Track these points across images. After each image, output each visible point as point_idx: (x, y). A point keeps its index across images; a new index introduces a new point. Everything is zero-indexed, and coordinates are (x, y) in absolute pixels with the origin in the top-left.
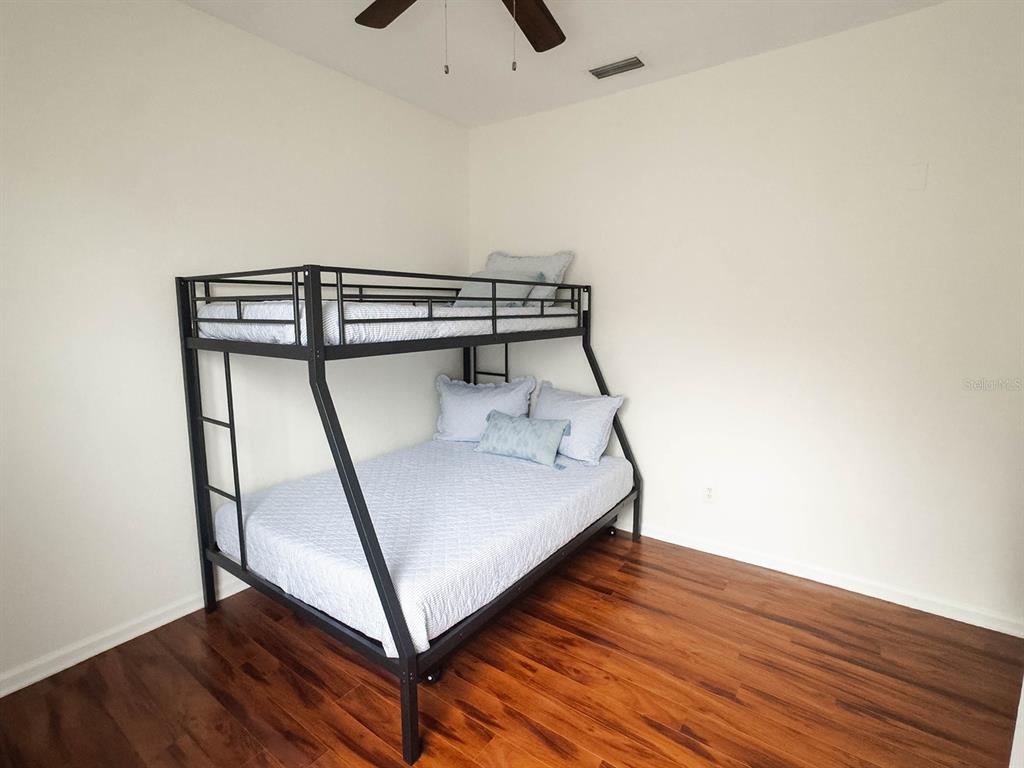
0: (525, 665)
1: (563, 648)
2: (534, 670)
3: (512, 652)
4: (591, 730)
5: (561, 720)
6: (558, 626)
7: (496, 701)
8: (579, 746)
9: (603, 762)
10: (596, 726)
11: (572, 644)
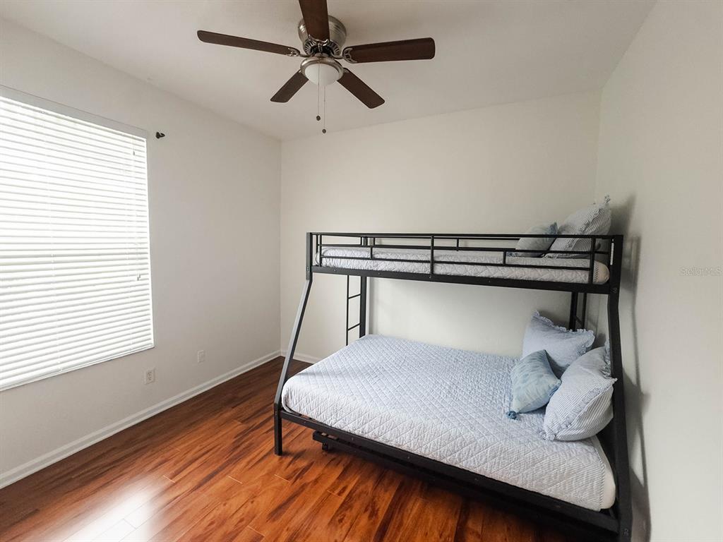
0: (344, 489)
1: (366, 510)
2: (340, 494)
3: (355, 481)
4: (287, 530)
5: (297, 512)
6: (390, 506)
7: (313, 478)
8: (276, 523)
9: (262, 537)
10: (291, 533)
11: (370, 516)
